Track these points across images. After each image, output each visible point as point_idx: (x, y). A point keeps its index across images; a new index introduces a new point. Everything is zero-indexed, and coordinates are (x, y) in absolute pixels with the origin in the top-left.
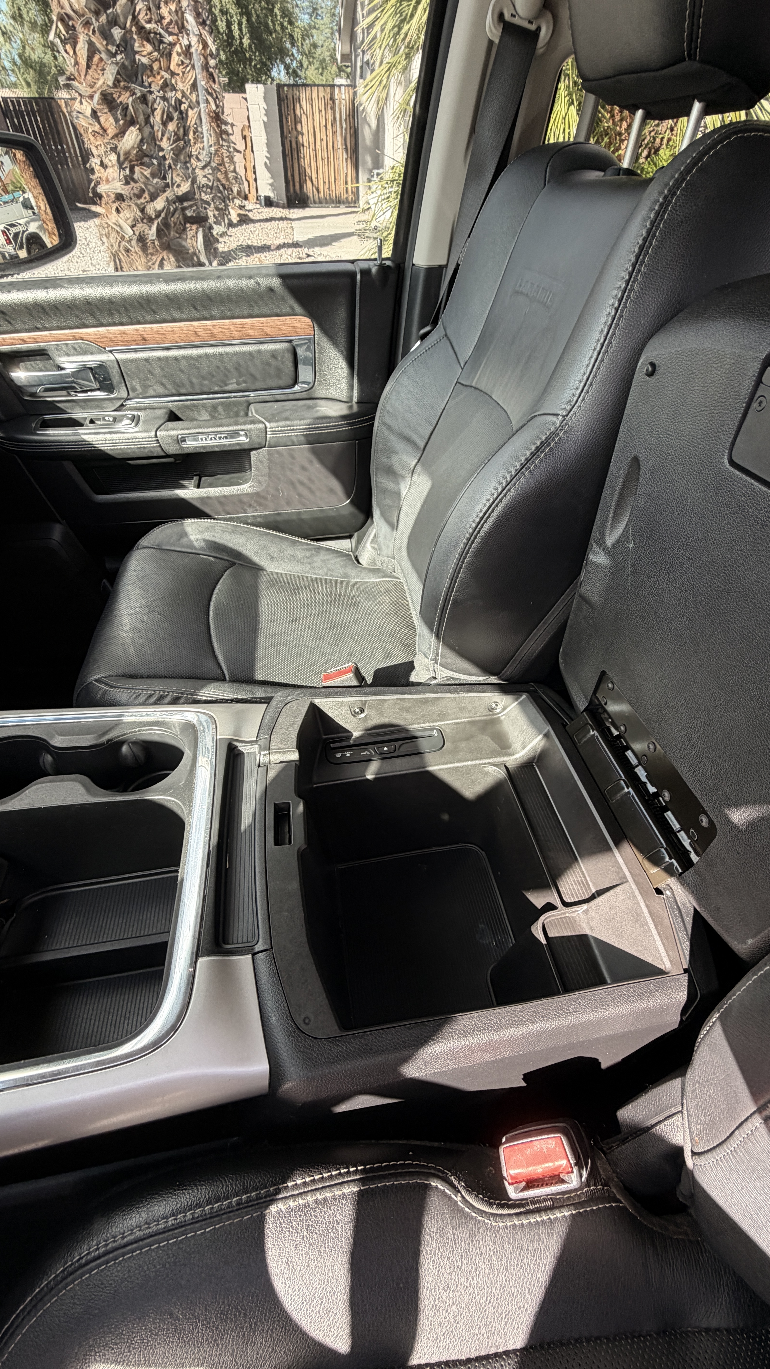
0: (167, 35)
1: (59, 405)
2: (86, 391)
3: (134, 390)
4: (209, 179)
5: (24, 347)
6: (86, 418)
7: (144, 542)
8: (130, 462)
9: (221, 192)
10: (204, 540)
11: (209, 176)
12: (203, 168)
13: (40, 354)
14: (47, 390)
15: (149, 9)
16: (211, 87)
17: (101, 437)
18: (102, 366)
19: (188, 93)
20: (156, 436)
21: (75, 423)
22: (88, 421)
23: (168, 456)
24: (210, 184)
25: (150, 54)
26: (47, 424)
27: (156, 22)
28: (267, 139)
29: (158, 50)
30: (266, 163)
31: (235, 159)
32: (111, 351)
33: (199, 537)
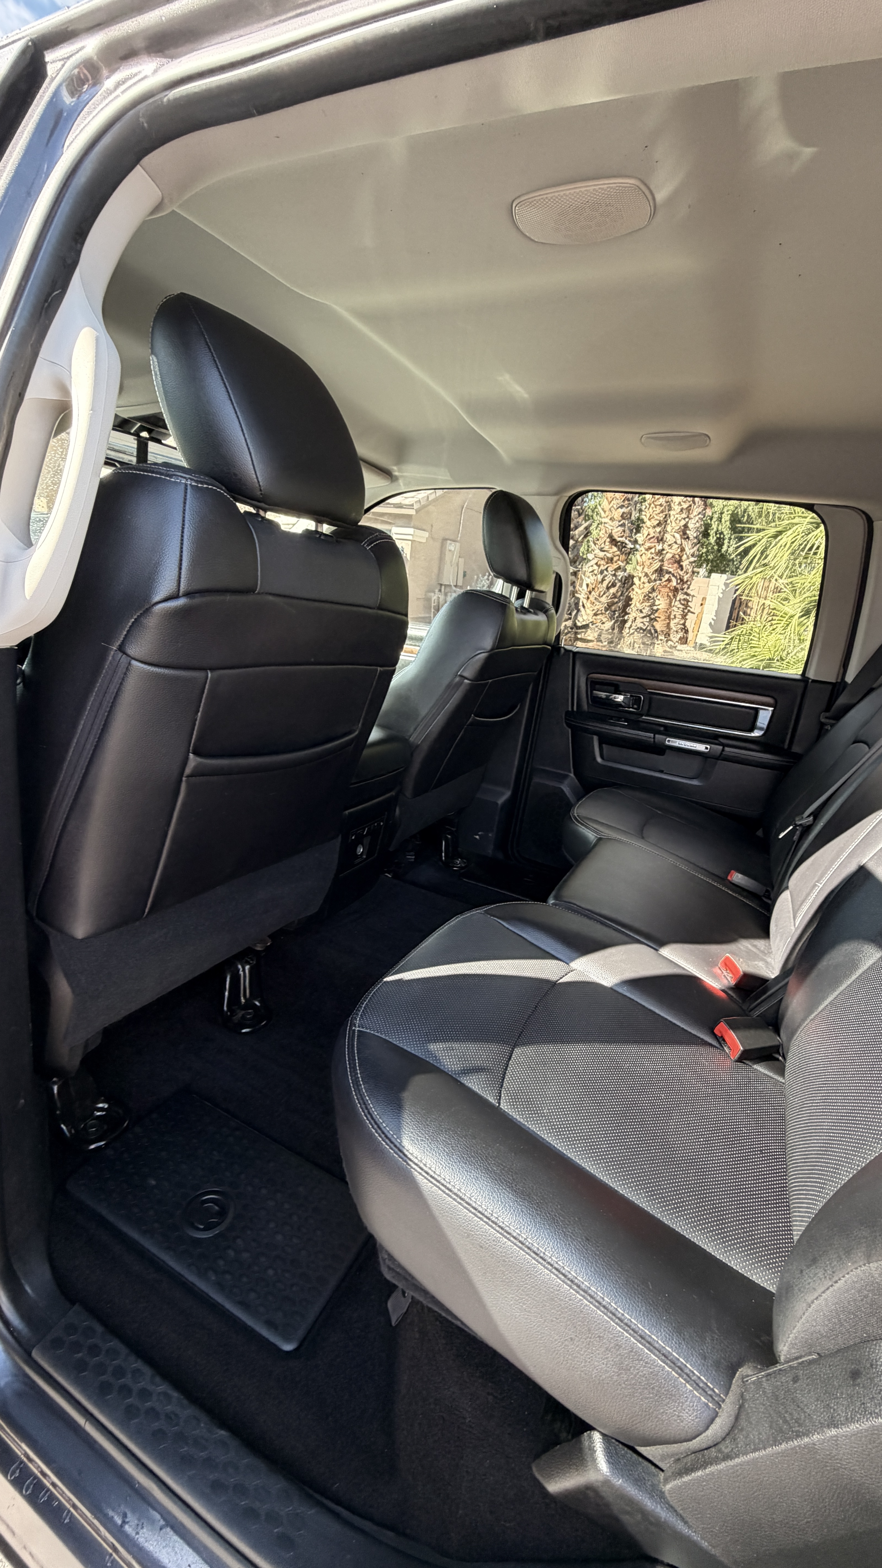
4: (645, 625)
12: (643, 617)
19: (650, 575)
31: (687, 617)
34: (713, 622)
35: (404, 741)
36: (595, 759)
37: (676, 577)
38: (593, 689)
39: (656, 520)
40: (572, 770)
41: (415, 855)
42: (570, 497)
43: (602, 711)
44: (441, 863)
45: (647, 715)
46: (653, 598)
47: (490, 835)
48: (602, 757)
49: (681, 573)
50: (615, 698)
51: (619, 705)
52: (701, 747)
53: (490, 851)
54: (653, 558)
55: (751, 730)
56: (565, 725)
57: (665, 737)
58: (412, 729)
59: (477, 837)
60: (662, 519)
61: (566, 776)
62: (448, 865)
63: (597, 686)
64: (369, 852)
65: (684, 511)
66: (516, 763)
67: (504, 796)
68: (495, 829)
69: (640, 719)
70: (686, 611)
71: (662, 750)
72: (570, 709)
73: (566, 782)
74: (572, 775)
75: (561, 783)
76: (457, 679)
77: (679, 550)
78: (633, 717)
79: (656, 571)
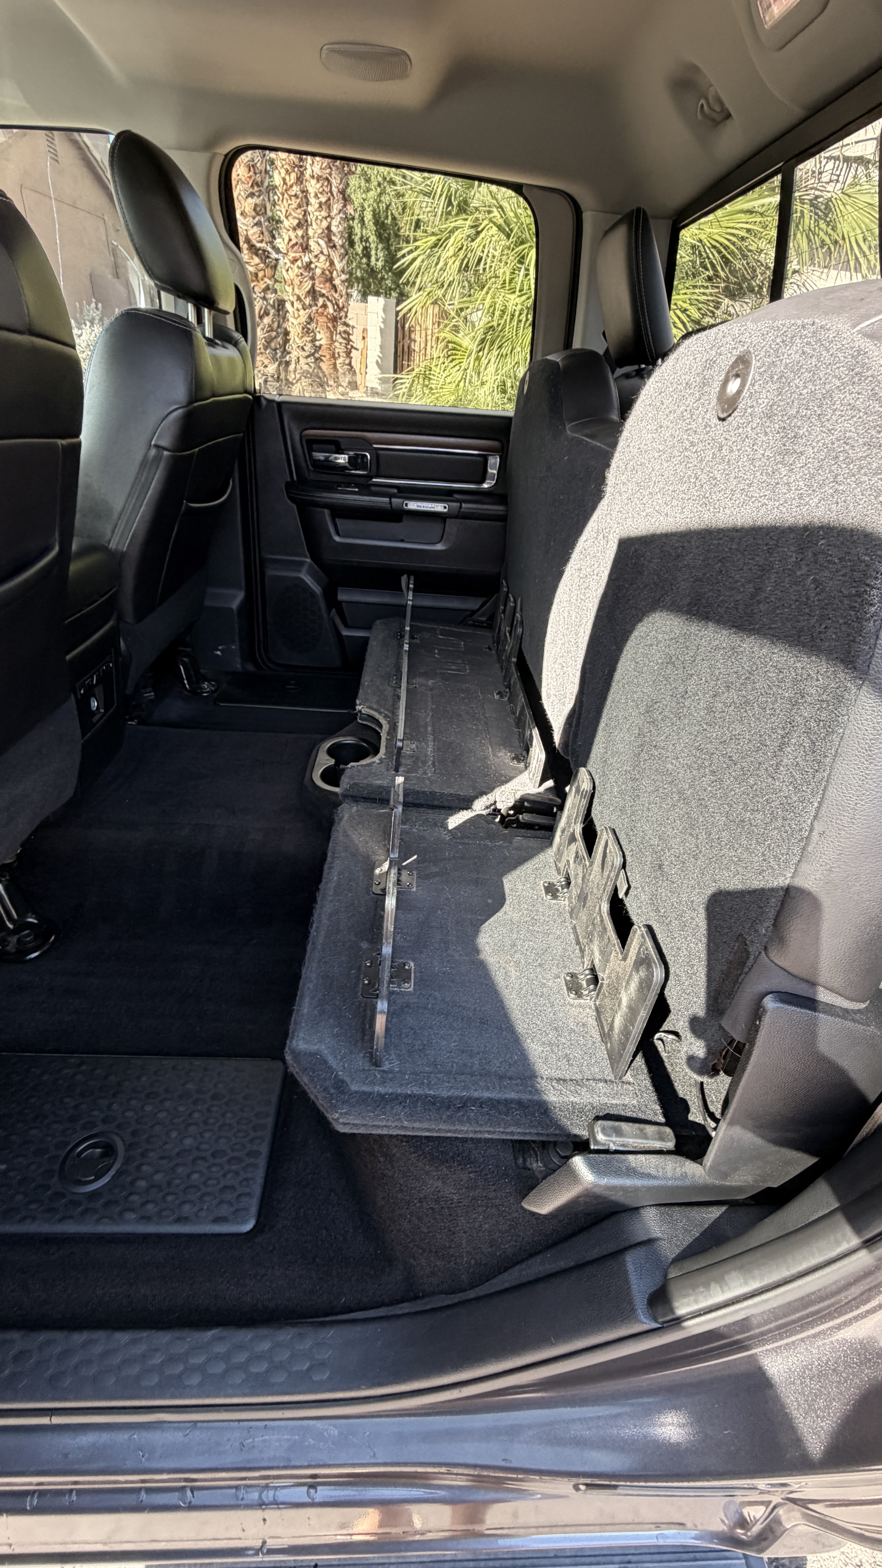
0: (274, 253)
4: (310, 366)
11: (311, 364)
12: (307, 357)
15: (262, 233)
24: (311, 370)
25: (257, 265)
27: (267, 243)
28: (382, 342)
29: (265, 263)
31: (352, 355)
34: (379, 360)
35: (104, 549)
36: (330, 537)
37: (331, 301)
38: (311, 450)
39: (295, 218)
40: (308, 554)
41: (153, 691)
42: (226, 156)
43: (326, 478)
44: (186, 693)
45: (377, 476)
46: (313, 331)
47: (233, 647)
48: (338, 534)
49: (336, 295)
50: (336, 458)
51: (343, 468)
52: (439, 507)
53: (238, 665)
54: (302, 274)
55: (483, 481)
56: (289, 502)
57: (400, 500)
58: (109, 533)
59: (219, 653)
60: (301, 217)
61: (302, 563)
62: (195, 692)
63: (315, 446)
64: (107, 703)
65: (324, 207)
66: (242, 556)
67: (236, 599)
68: (237, 639)
69: (370, 482)
70: (349, 347)
71: (398, 515)
72: (289, 480)
73: (305, 569)
74: (309, 560)
75: (300, 571)
76: (153, 452)
77: (328, 264)
78: (362, 481)
79: (309, 292)
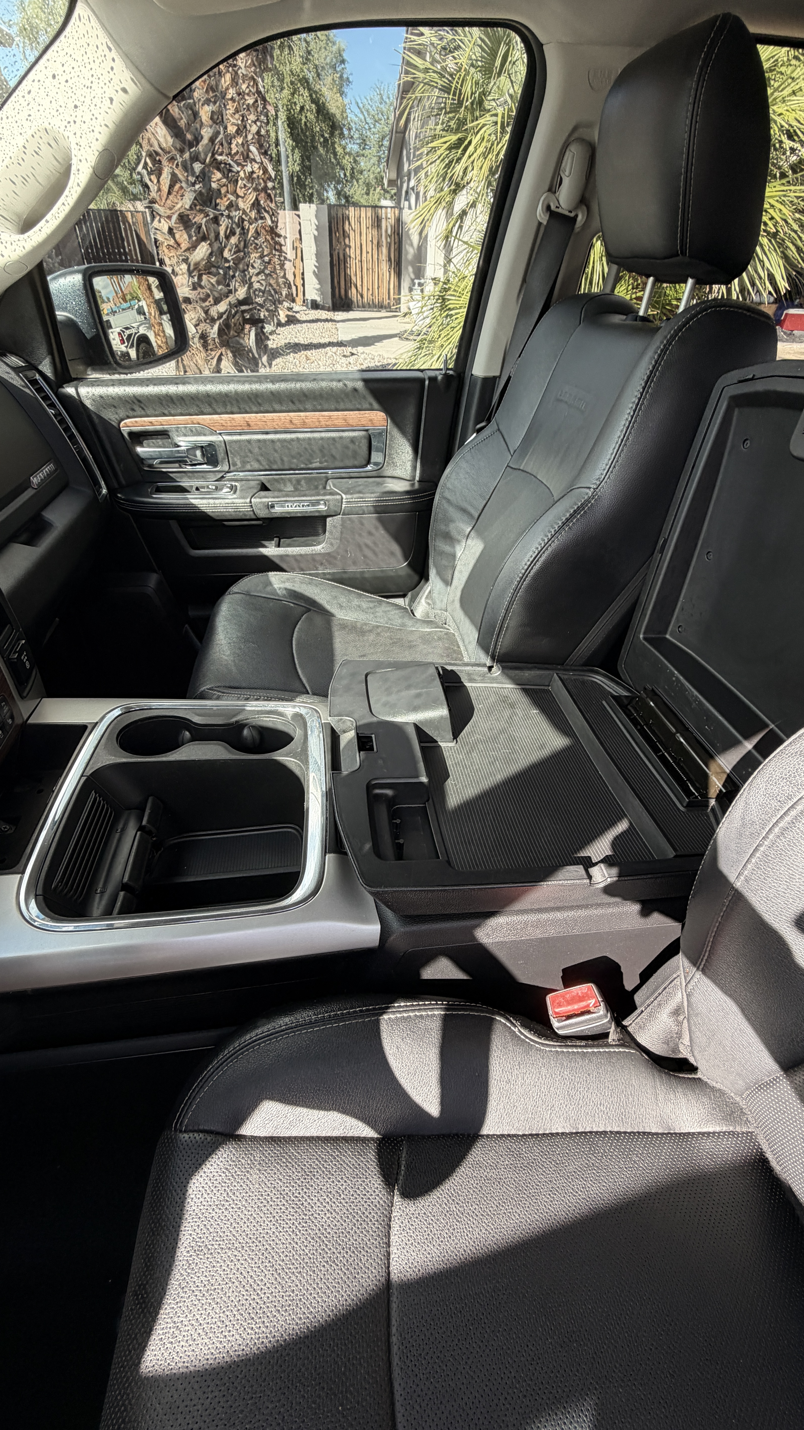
0: (236, 166)
1: (171, 475)
2: (195, 465)
3: (235, 465)
4: (261, 284)
5: (151, 428)
6: (192, 487)
7: (235, 588)
8: (226, 523)
9: (272, 296)
10: (286, 589)
11: (262, 282)
12: (258, 274)
13: (163, 434)
14: (162, 463)
16: (268, 206)
17: (205, 501)
18: (211, 445)
19: (248, 211)
20: (251, 502)
21: (183, 490)
22: (194, 489)
23: (258, 519)
24: (263, 288)
25: (219, 180)
26: (159, 490)
27: (227, 155)
28: (317, 251)
29: (227, 178)
30: (314, 271)
31: (286, 267)
32: (220, 434)
33: (282, 586)
34: (316, 270)
37: (268, 212)
46: (261, 247)
49: (273, 205)
70: (282, 258)
